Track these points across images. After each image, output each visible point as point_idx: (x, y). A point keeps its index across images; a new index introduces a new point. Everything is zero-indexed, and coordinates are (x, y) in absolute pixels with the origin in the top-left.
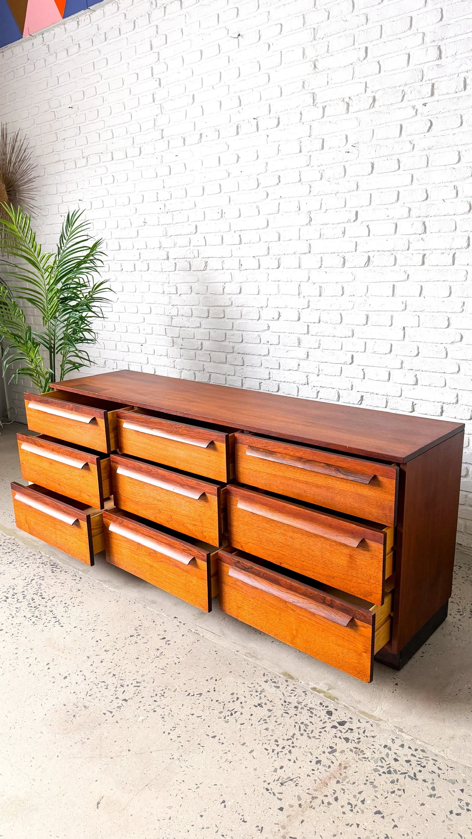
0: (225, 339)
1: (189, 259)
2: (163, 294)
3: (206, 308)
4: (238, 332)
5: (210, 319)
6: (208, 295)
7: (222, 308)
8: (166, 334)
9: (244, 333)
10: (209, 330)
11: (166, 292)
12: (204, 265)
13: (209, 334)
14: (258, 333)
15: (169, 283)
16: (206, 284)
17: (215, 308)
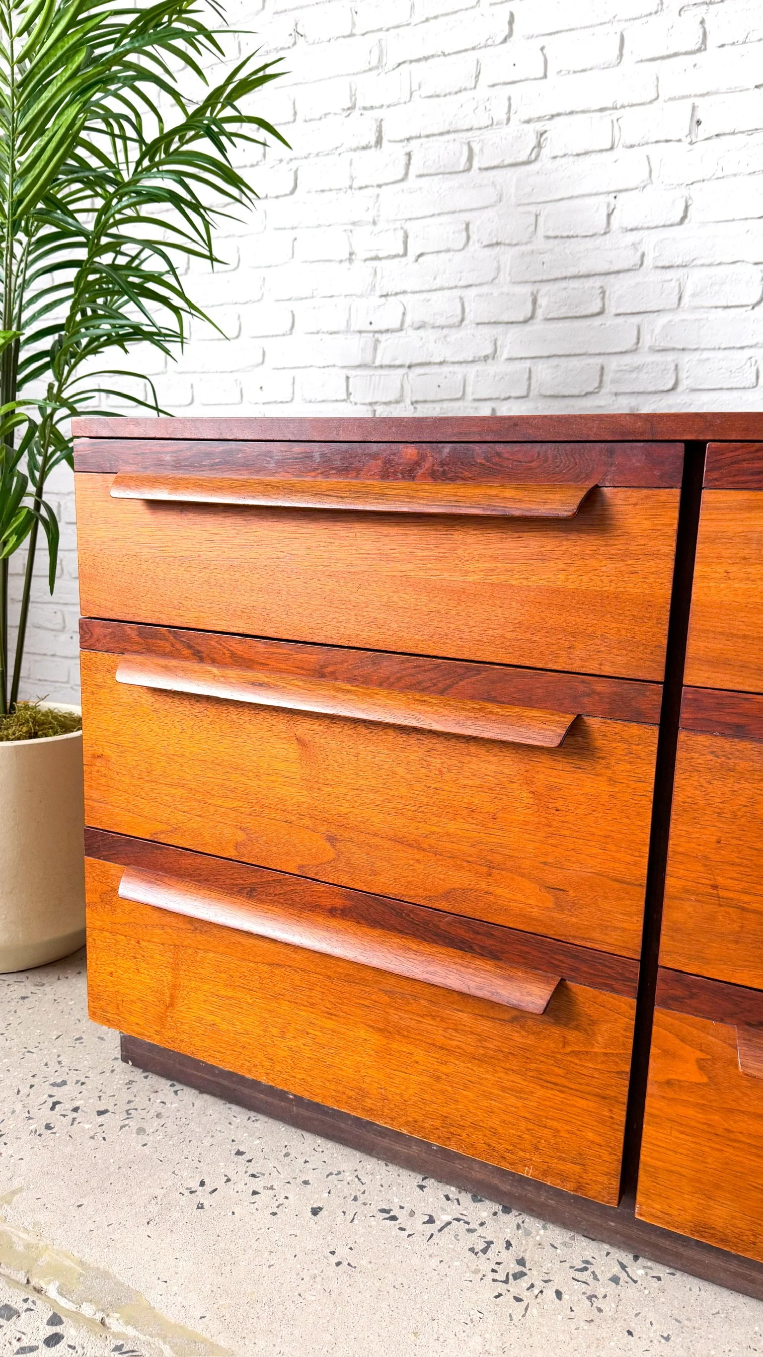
0: (600, 386)
1: (470, 134)
2: (346, 265)
3: (527, 289)
4: (657, 357)
5: (538, 326)
6: (539, 243)
7: (597, 282)
8: (349, 394)
9: (686, 360)
10: (527, 364)
11: (361, 254)
12: (533, 142)
13: (530, 378)
14: (747, 353)
15: (374, 223)
16: (533, 209)
17: (564, 284)
